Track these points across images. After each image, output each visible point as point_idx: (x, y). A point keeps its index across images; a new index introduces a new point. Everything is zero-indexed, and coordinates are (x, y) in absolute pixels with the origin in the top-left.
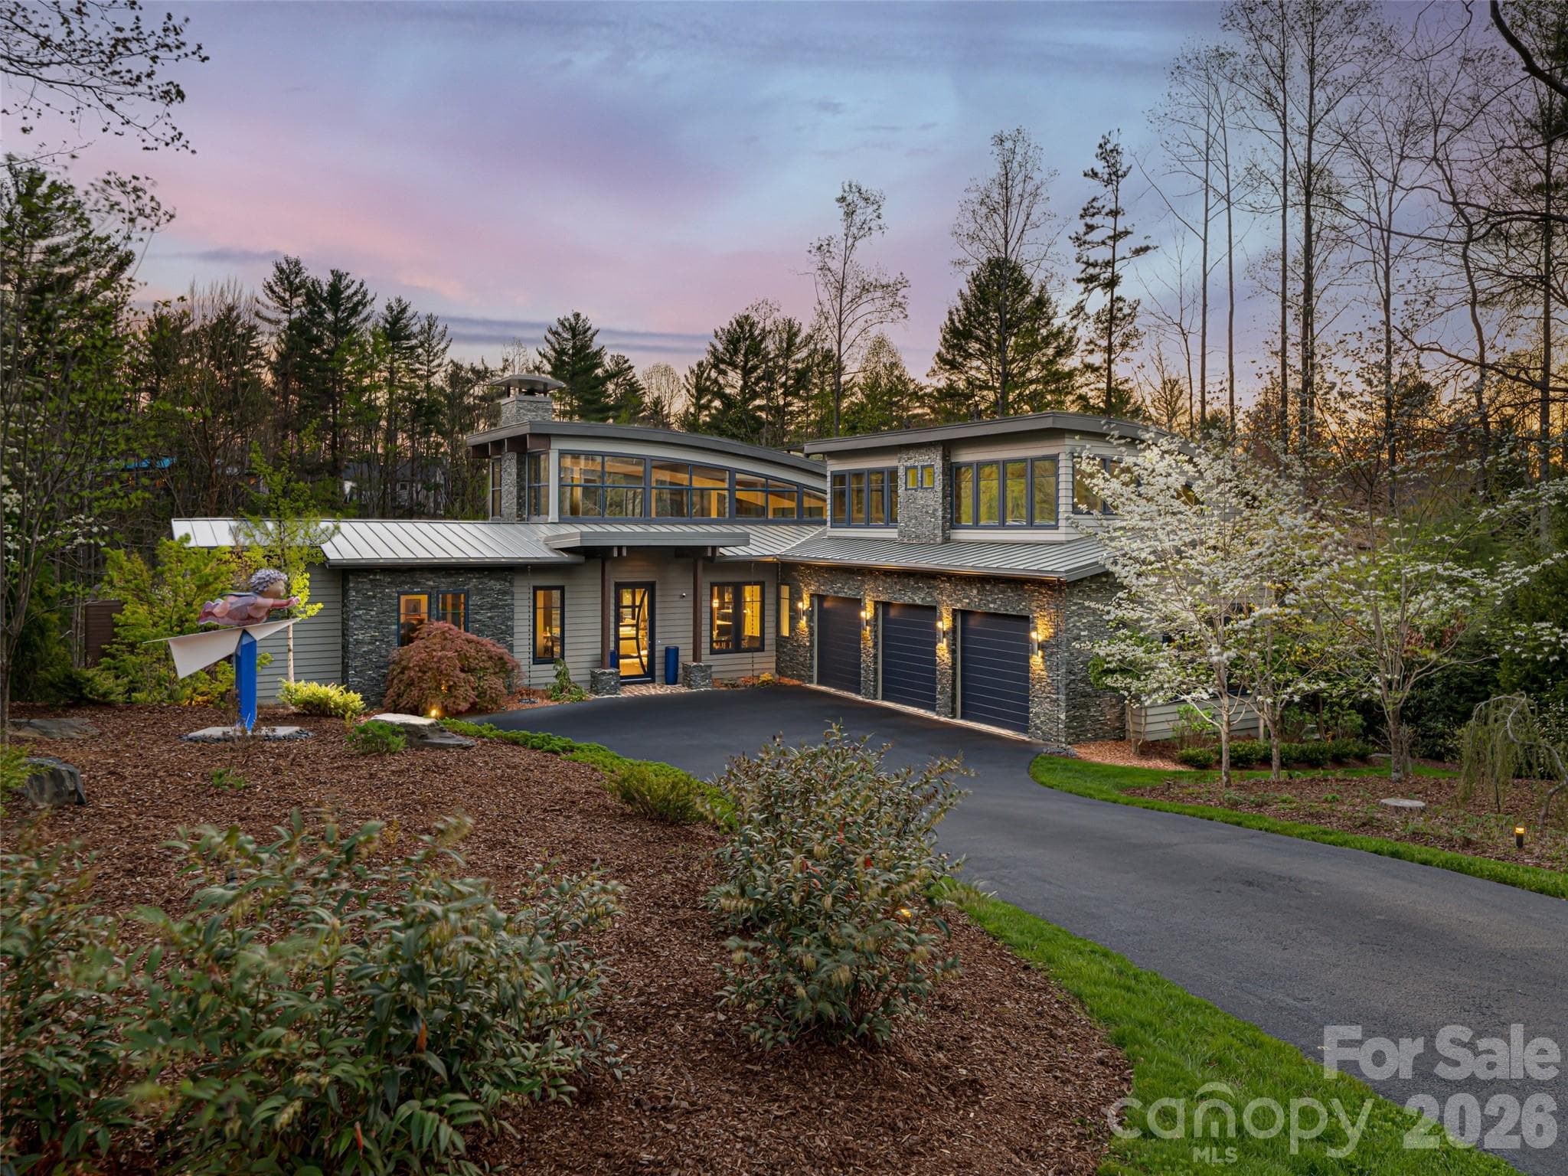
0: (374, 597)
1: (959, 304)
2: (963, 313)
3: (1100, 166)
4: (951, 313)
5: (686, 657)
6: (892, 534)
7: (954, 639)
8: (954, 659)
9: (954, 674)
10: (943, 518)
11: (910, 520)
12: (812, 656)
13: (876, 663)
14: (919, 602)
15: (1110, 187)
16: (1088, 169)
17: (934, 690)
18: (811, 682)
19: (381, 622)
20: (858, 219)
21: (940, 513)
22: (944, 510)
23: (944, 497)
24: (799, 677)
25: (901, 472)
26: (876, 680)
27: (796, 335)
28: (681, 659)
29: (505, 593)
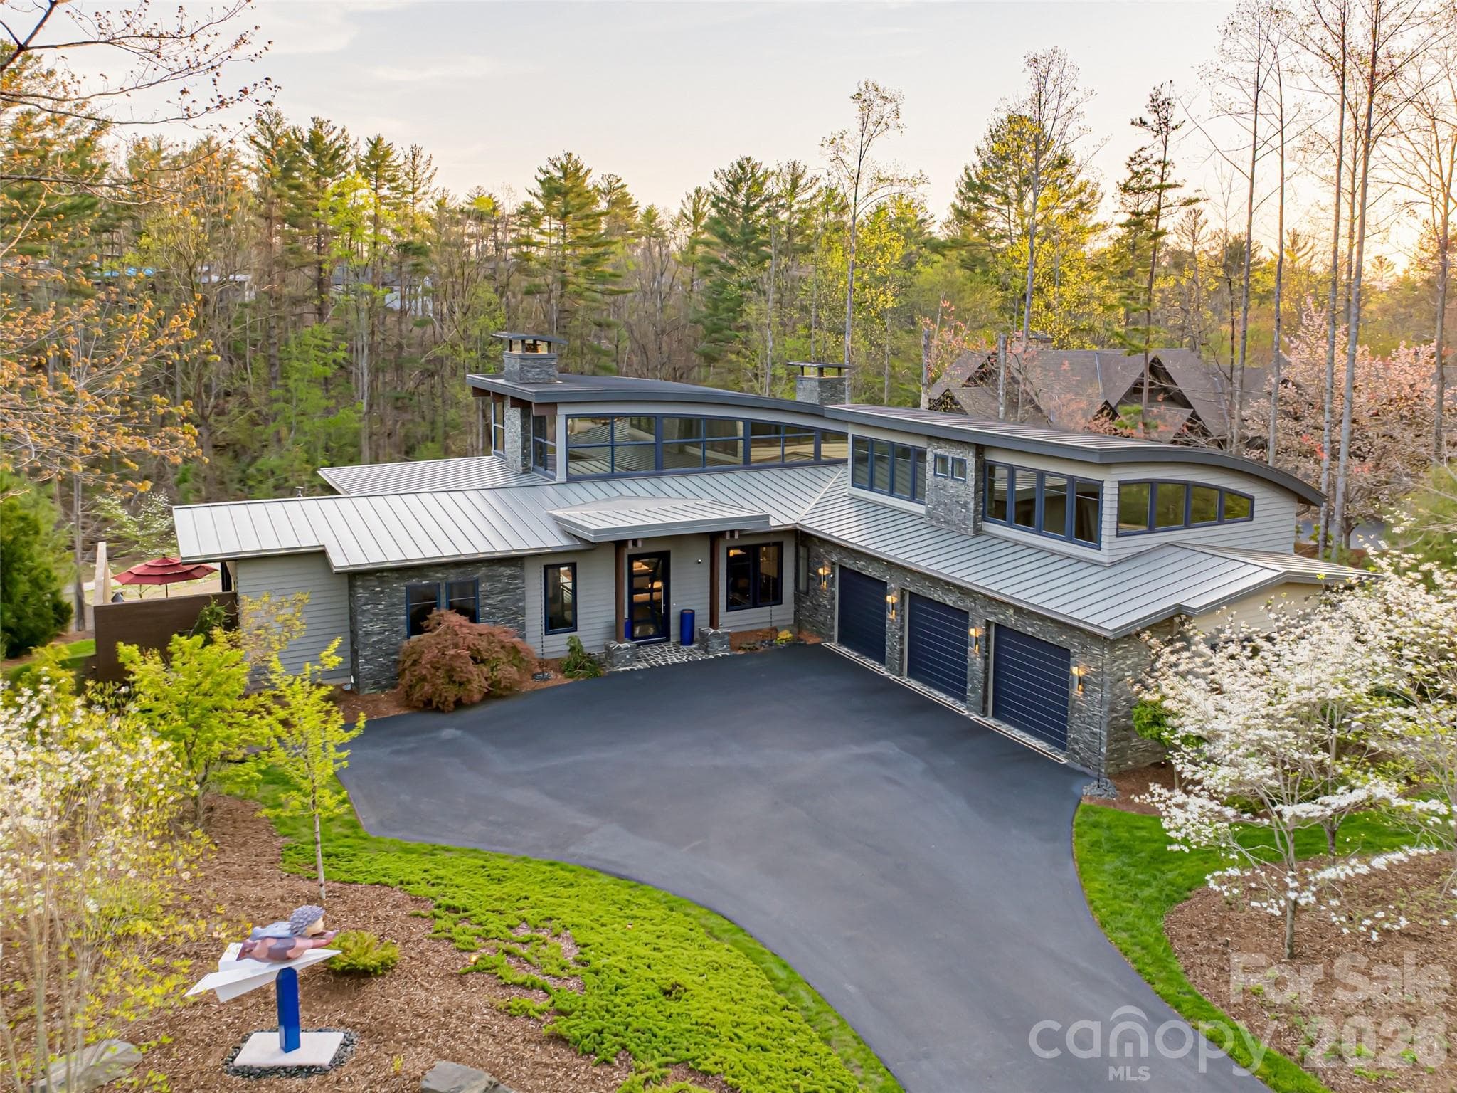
0: (382, 592)
1: (977, 160)
2: (980, 169)
3: (1151, 119)
4: (967, 169)
5: (702, 622)
6: (919, 509)
7: (988, 646)
8: (987, 665)
9: (987, 678)
10: (976, 511)
11: (939, 503)
12: (833, 618)
13: (902, 644)
14: (951, 604)
15: (1159, 137)
16: (1136, 117)
17: (965, 684)
18: (831, 640)
19: (390, 614)
20: (874, 117)
21: (972, 506)
22: (976, 504)
23: (976, 492)
24: (819, 634)
25: (930, 457)
26: (901, 659)
27: (800, 176)
28: (696, 624)
29: (515, 577)
